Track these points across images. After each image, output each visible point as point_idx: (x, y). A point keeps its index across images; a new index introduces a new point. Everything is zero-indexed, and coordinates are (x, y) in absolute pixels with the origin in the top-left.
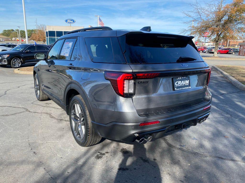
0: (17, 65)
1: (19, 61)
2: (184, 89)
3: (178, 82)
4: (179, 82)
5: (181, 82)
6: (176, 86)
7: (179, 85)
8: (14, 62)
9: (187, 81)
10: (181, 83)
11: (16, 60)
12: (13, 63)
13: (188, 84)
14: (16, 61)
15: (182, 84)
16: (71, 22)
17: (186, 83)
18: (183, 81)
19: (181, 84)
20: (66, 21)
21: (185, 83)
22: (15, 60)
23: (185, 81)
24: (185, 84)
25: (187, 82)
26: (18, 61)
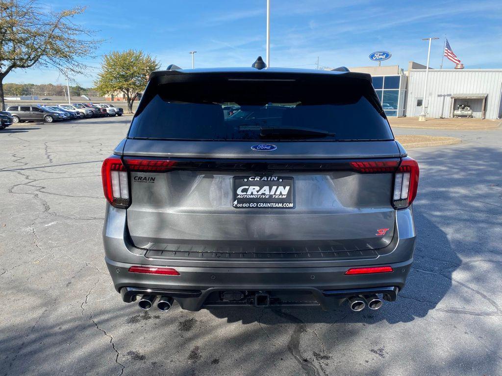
2: (264, 207)
4: (251, 187)
5: (257, 188)
6: (239, 197)
7: (252, 194)
9: (281, 187)
10: (258, 192)
13: (284, 197)
15: (264, 194)
16: (381, 58)
17: (277, 193)
18: (266, 188)
19: (260, 193)
20: (372, 56)
21: (272, 193)
23: (274, 188)
24: (271, 196)
25: (284, 191)
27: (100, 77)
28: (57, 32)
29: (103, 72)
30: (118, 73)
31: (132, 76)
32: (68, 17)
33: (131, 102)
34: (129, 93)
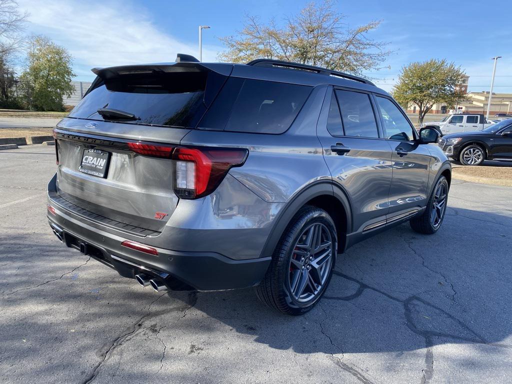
0: (474, 160)
1: (480, 153)
3: (87, 157)
5: (92, 158)
6: (83, 163)
7: (88, 163)
8: (467, 154)
9: (102, 160)
11: (472, 150)
12: (465, 156)
13: (102, 168)
14: (472, 152)
15: (93, 164)
17: (99, 165)
18: (95, 159)
19: (92, 162)
21: (97, 164)
22: (470, 151)
23: (99, 159)
24: (96, 166)
26: (478, 152)
27: (395, 88)
28: (352, 48)
29: (399, 84)
30: (414, 85)
31: (429, 87)
32: (363, 33)
33: (423, 114)
34: (423, 105)
